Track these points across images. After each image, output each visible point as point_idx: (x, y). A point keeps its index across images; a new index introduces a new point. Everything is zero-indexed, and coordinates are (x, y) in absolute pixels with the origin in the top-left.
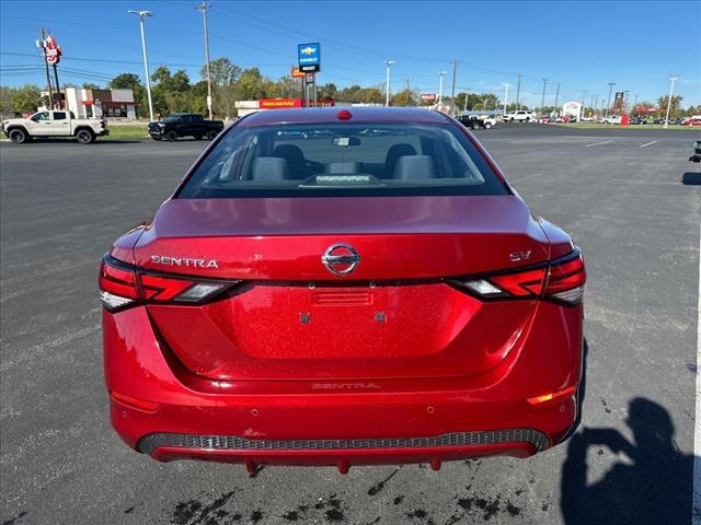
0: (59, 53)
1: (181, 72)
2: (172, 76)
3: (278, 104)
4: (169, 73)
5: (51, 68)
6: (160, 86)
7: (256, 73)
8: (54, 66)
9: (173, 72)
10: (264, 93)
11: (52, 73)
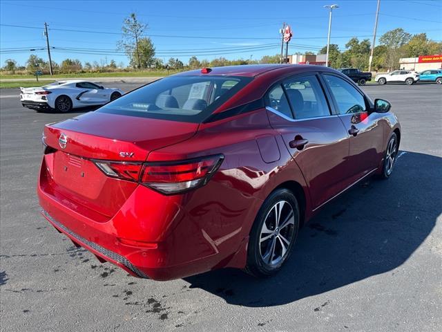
0: (291, 35)
1: (366, 41)
2: (359, 43)
3: (434, 59)
4: (358, 42)
5: (285, 44)
6: (350, 51)
7: (423, 37)
8: (287, 43)
9: (361, 40)
10: (425, 52)
11: (285, 47)
